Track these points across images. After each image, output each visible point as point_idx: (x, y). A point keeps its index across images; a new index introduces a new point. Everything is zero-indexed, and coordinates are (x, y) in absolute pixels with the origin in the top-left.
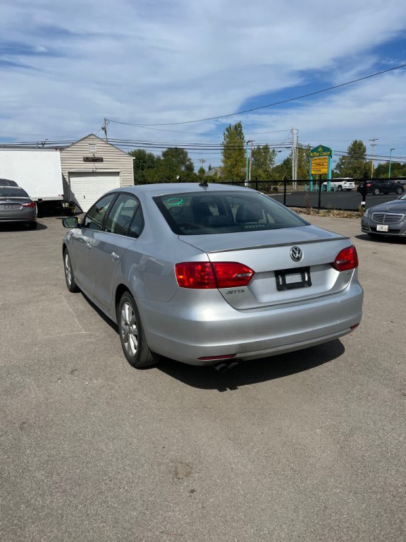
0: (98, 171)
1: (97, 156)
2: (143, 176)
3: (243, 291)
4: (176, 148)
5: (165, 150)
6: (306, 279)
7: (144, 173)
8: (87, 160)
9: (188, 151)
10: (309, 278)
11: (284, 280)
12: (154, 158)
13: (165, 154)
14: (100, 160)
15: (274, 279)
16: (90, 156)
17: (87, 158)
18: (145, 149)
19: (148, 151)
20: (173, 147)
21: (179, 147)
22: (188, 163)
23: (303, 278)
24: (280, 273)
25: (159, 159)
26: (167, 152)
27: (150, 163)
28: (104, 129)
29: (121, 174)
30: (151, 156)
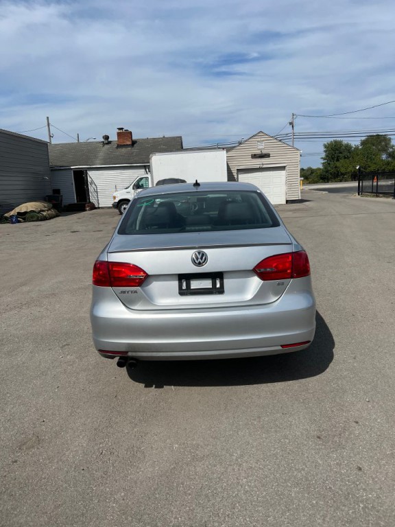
0: (265, 166)
1: (265, 152)
2: (336, 167)
3: (136, 292)
4: (378, 135)
5: (363, 138)
6: (218, 286)
7: (338, 164)
8: (254, 156)
9: (392, 137)
10: (222, 284)
11: (188, 285)
12: (351, 147)
13: (363, 143)
14: (267, 156)
15: (176, 283)
16: (258, 152)
17: (255, 155)
18: (341, 139)
19: (345, 141)
20: (375, 134)
21: (381, 134)
22: (391, 150)
23: (214, 284)
24: (184, 278)
25: (357, 148)
26: (366, 140)
27: (346, 154)
28: (291, 124)
29: (287, 168)
30: (348, 147)
